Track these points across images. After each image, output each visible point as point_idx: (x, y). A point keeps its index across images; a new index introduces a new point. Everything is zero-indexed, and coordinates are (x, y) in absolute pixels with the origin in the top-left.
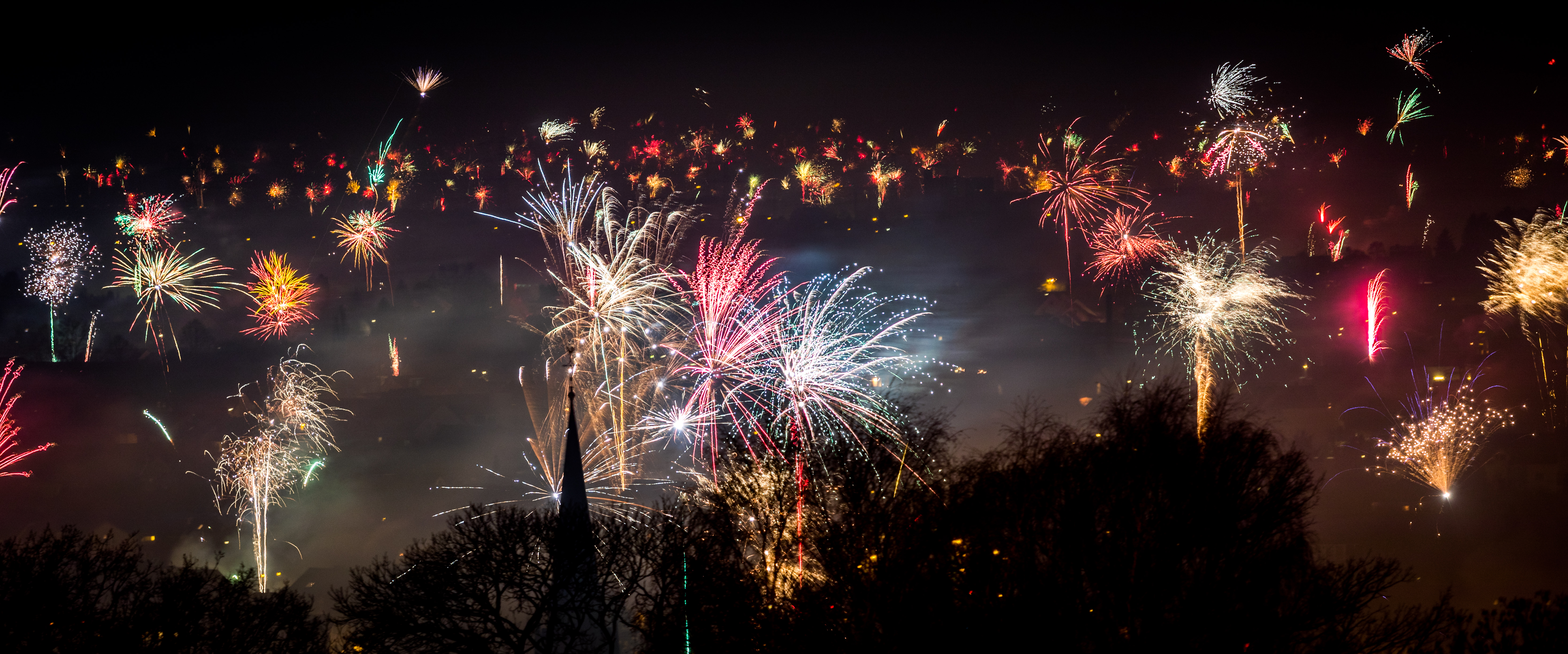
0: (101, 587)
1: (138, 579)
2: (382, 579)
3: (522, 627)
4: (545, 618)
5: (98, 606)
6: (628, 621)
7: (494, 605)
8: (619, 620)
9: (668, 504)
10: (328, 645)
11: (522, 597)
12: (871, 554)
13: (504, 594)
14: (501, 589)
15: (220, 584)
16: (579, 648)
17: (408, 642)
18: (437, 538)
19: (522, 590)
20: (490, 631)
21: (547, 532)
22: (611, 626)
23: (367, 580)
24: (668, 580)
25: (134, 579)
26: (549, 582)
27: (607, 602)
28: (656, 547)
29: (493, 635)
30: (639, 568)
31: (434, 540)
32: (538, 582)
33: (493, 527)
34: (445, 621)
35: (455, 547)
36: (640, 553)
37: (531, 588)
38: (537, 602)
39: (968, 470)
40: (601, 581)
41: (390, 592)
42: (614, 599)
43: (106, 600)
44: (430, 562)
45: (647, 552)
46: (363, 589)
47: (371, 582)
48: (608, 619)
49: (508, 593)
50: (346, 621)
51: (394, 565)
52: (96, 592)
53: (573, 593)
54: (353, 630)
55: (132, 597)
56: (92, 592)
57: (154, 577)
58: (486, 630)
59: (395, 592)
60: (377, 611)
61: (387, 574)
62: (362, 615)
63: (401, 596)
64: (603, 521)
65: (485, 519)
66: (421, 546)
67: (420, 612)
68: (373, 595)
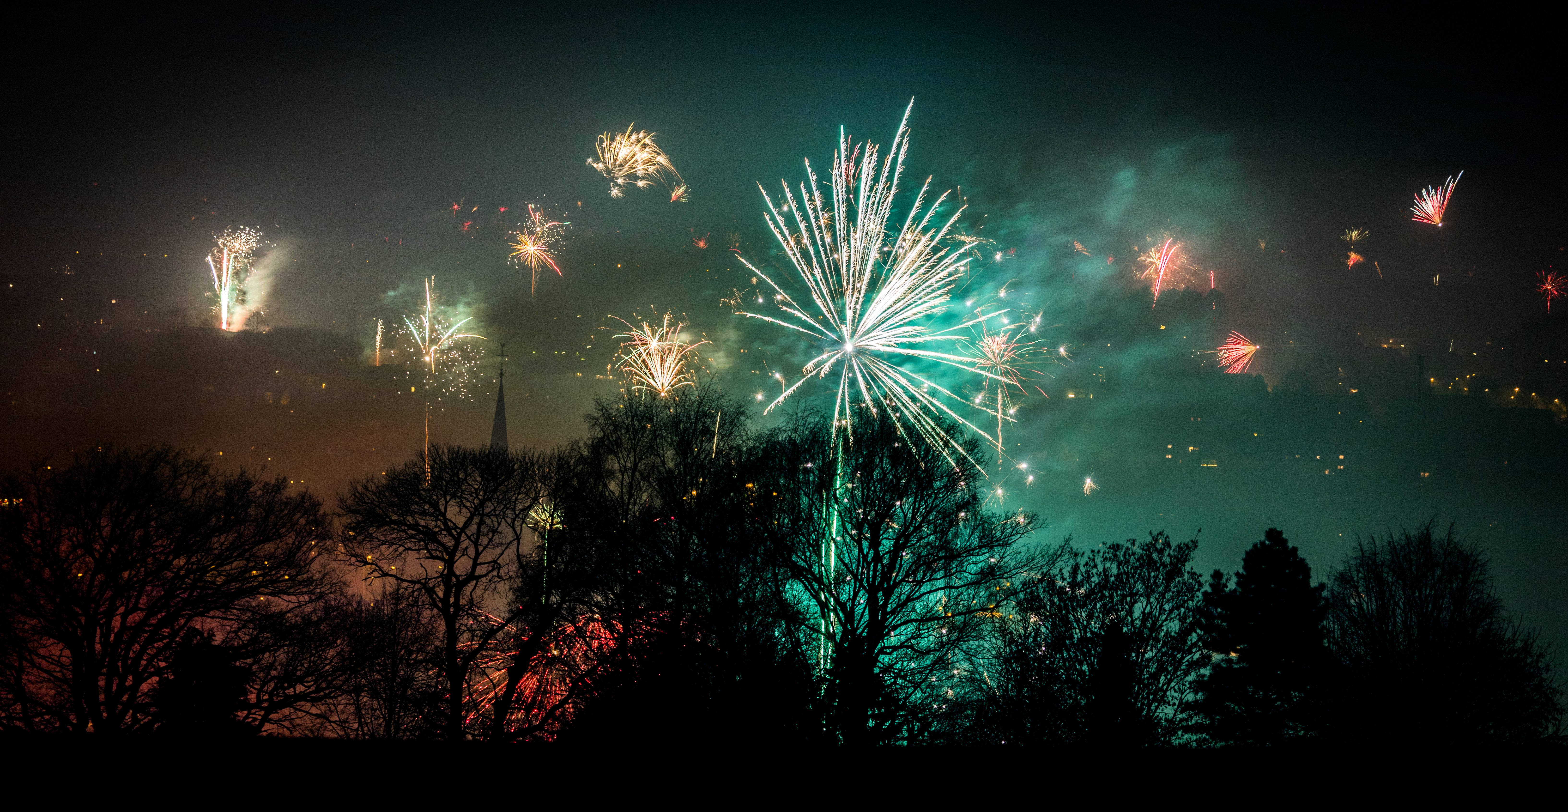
0: (185, 485)
1: (210, 480)
2: (370, 489)
3: (460, 526)
4: (476, 520)
5: (183, 496)
7: (443, 510)
9: (561, 450)
10: (332, 530)
11: (461, 505)
12: (692, 490)
13: (450, 503)
14: (448, 499)
15: (264, 486)
16: (497, 541)
17: (385, 531)
18: (408, 464)
19: (461, 501)
20: (439, 527)
21: (480, 465)
23: (360, 489)
24: (558, 500)
25: (207, 479)
26: (480, 497)
27: (517, 512)
28: (551, 477)
29: (442, 530)
30: (540, 491)
31: (406, 465)
32: (472, 496)
33: (445, 459)
34: (410, 518)
35: (419, 470)
36: (541, 481)
37: (467, 500)
38: (471, 509)
39: (758, 438)
40: (514, 498)
41: (375, 498)
42: (522, 510)
43: (187, 493)
44: (403, 480)
45: (545, 480)
46: (357, 494)
47: (363, 490)
48: (517, 523)
49: (452, 502)
50: (344, 515)
51: (378, 480)
52: (181, 486)
53: (495, 505)
54: (349, 521)
55: (205, 491)
56: (179, 486)
57: (220, 479)
58: (436, 526)
59: (378, 498)
60: (365, 510)
61: (373, 486)
62: (356, 512)
63: (382, 500)
64: (517, 459)
65: (440, 453)
66: (397, 469)
67: (394, 513)
68: (364, 498)
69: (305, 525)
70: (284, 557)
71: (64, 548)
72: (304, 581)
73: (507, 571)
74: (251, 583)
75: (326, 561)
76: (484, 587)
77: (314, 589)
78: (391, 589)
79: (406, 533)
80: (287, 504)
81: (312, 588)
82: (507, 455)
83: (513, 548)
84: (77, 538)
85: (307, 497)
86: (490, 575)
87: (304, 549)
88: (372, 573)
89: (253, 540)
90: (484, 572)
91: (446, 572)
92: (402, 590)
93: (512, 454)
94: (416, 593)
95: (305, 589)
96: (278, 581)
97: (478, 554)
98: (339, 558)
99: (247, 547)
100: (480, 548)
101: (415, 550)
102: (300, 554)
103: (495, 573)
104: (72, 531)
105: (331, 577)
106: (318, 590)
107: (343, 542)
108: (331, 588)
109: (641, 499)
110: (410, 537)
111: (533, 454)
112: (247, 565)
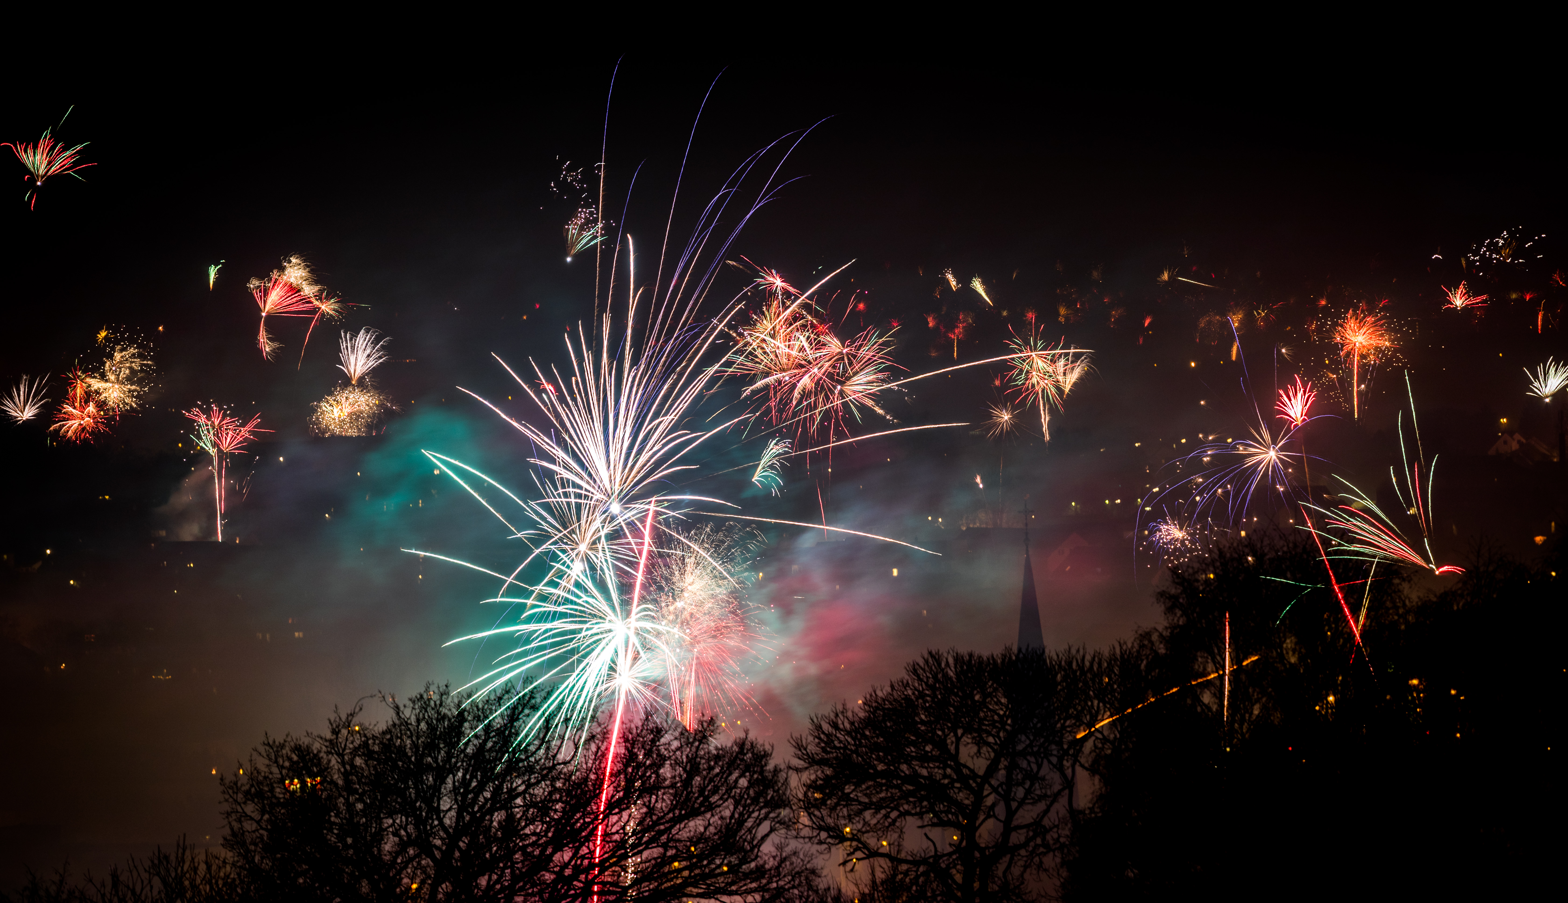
0: (563, 738)
1: (599, 729)
2: (841, 726)
3: (981, 773)
4: (1004, 763)
5: (561, 757)
6: (1086, 765)
7: (953, 752)
8: (1078, 764)
9: (1124, 647)
10: (788, 792)
11: (980, 743)
12: (1328, 695)
13: (962, 740)
14: (959, 735)
15: (682, 734)
16: (1038, 792)
17: (868, 788)
18: (896, 685)
19: (980, 736)
20: (949, 777)
21: (1005, 679)
22: (1070, 770)
23: (826, 727)
26: (1008, 727)
27: (1065, 747)
28: (1113, 691)
29: (953, 781)
30: (1097, 712)
31: (892, 687)
32: (996, 727)
33: (952, 674)
34: (904, 767)
35: (914, 694)
36: (1096, 697)
37: (989, 734)
38: (996, 747)
39: (1423, 609)
40: (1059, 725)
41: (849, 739)
43: (566, 753)
44: (889, 709)
46: (822, 736)
47: (830, 729)
48: (1067, 764)
49: (967, 739)
50: (806, 768)
51: (853, 712)
52: (556, 744)
53: (1032, 738)
54: (813, 777)
56: (554, 744)
57: (616, 728)
58: (945, 776)
59: (854, 739)
60: (836, 758)
61: (846, 720)
62: (821, 762)
63: (860, 742)
64: (1060, 666)
65: (943, 665)
66: (880, 694)
67: (879, 759)
68: (833, 742)
69: (748, 788)
70: (719, 839)
71: (387, 847)
72: (752, 872)
73: (1055, 836)
74: (672, 880)
75: (783, 840)
76: (1022, 863)
77: (769, 883)
78: (883, 876)
79: (901, 790)
80: (717, 758)
81: (764, 881)
82: (1045, 661)
83: (1063, 801)
84: (406, 831)
85: (748, 745)
86: (1032, 844)
87: (749, 823)
88: (852, 853)
89: (671, 815)
90: (1022, 839)
91: (964, 843)
92: (900, 877)
93: (1051, 659)
94: (921, 879)
95: (754, 885)
96: (712, 874)
97: (1011, 814)
98: (802, 834)
99: (662, 827)
100: (1014, 805)
101: (916, 814)
102: (743, 832)
103: (1039, 841)
104: (398, 821)
105: (792, 864)
106: (775, 885)
107: (806, 809)
108: (793, 880)
109: (1251, 714)
110: (905, 796)
111: (1084, 657)
112: (665, 853)
